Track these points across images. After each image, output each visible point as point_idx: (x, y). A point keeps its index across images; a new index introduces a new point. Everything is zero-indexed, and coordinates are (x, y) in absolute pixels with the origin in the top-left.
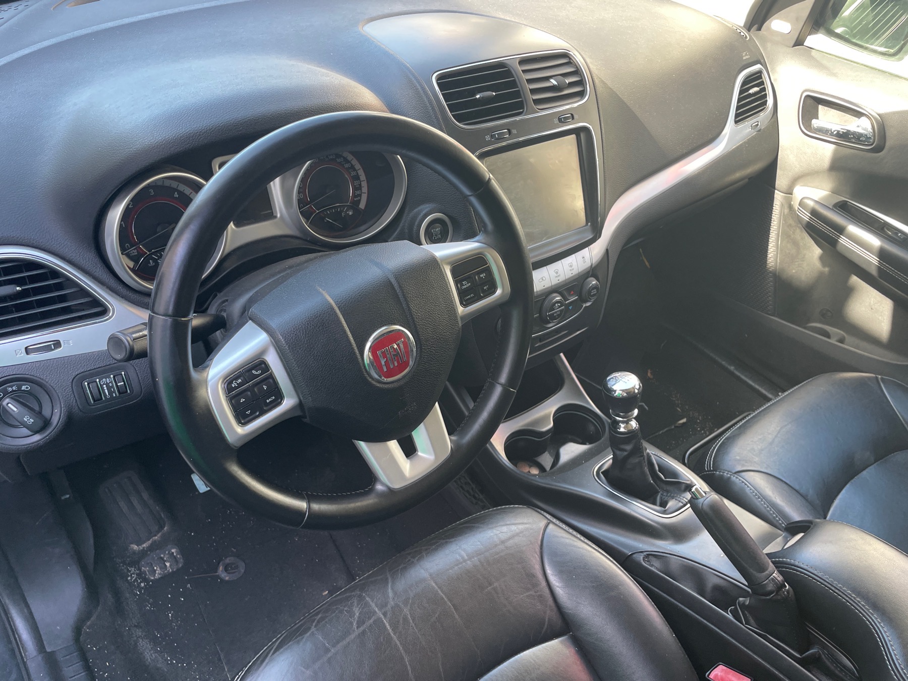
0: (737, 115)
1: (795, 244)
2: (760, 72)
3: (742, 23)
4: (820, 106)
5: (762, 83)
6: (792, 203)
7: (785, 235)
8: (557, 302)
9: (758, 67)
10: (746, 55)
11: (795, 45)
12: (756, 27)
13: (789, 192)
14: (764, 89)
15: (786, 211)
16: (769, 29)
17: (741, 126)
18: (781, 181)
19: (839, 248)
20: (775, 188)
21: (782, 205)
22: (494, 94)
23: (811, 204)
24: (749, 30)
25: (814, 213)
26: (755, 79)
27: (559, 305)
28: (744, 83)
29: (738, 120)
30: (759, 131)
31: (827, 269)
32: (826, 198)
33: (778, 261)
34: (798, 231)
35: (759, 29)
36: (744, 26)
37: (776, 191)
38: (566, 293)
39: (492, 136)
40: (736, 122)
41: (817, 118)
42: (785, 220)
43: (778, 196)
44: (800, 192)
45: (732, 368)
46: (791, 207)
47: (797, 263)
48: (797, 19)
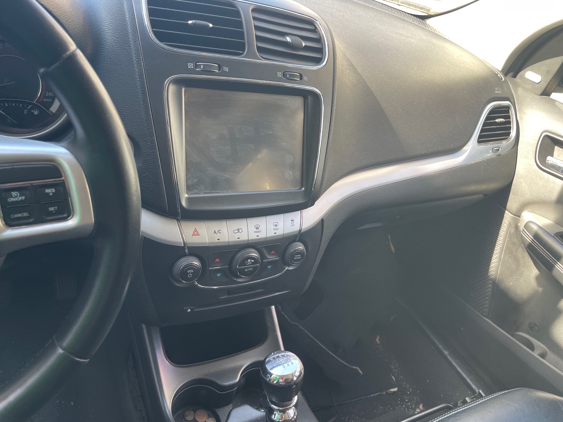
0: (480, 137)
1: (516, 260)
2: (508, 107)
3: (500, 69)
4: (556, 148)
5: (509, 117)
6: (519, 224)
7: (509, 251)
8: (252, 258)
9: (507, 103)
10: (498, 90)
11: (542, 94)
12: (511, 74)
13: (518, 215)
14: (509, 123)
15: (513, 230)
16: (523, 78)
17: (483, 147)
18: (513, 203)
19: (554, 273)
20: (505, 209)
21: (510, 224)
22: (211, 25)
23: (535, 228)
24: (506, 75)
25: (536, 237)
26: (504, 111)
27: (253, 261)
28: (492, 112)
29: (482, 139)
30: (499, 155)
31: (540, 289)
32: (549, 226)
33: (499, 272)
34: (520, 249)
35: (515, 76)
36: (503, 71)
37: (506, 211)
38: (265, 251)
39: (196, 66)
40: (479, 142)
41: (552, 156)
42: (510, 237)
43: (508, 217)
44: (527, 216)
45: (446, 353)
46: (517, 228)
47: (515, 277)
48: (548, 72)
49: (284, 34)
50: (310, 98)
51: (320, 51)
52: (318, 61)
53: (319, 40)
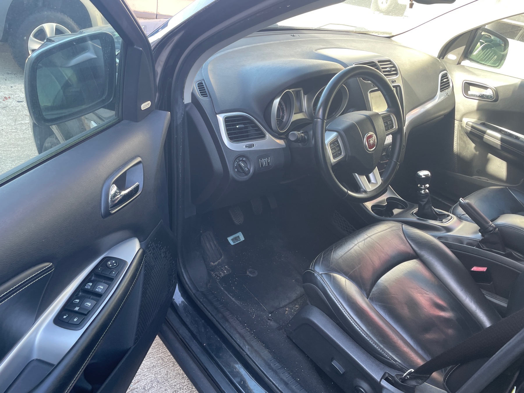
0: (441, 89)
1: (464, 142)
2: (446, 74)
3: (437, 56)
4: (470, 86)
5: (447, 78)
6: (462, 125)
7: (460, 139)
9: (445, 72)
10: (441, 67)
11: (458, 64)
12: (442, 57)
13: (461, 121)
14: (448, 80)
15: (460, 128)
16: (447, 58)
17: (443, 93)
18: (457, 116)
19: (484, 140)
20: (455, 119)
21: (458, 126)
23: (471, 124)
24: (439, 58)
25: (472, 127)
26: (445, 76)
28: (442, 77)
29: (442, 90)
30: (448, 95)
31: (477, 153)
32: (476, 121)
33: (458, 149)
34: (465, 137)
35: (443, 58)
36: (438, 57)
37: (455, 121)
39: (373, 85)
40: (441, 91)
41: (470, 91)
42: (460, 132)
43: (456, 123)
44: (465, 120)
45: (440, 200)
46: (462, 127)
47: (465, 150)
48: (459, 54)
49: (386, 68)
50: (398, 88)
51: (396, 70)
52: (396, 74)
53: (394, 67)
